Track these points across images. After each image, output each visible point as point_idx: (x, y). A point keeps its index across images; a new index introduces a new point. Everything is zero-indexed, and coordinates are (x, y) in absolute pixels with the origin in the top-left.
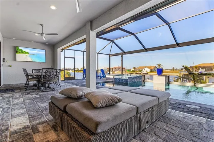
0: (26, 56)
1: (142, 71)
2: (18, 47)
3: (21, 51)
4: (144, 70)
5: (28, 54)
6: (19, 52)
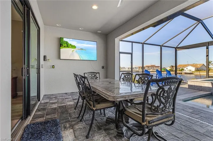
0: (72, 51)
1: (184, 70)
2: (62, 38)
3: (66, 45)
4: (187, 68)
5: (74, 49)
6: (64, 45)
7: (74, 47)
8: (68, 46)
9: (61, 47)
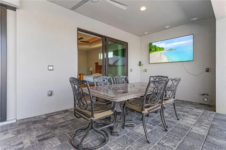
0: (160, 54)
2: (152, 43)
5: (162, 51)
6: (153, 50)
7: (162, 49)
8: (156, 50)
9: (150, 52)
